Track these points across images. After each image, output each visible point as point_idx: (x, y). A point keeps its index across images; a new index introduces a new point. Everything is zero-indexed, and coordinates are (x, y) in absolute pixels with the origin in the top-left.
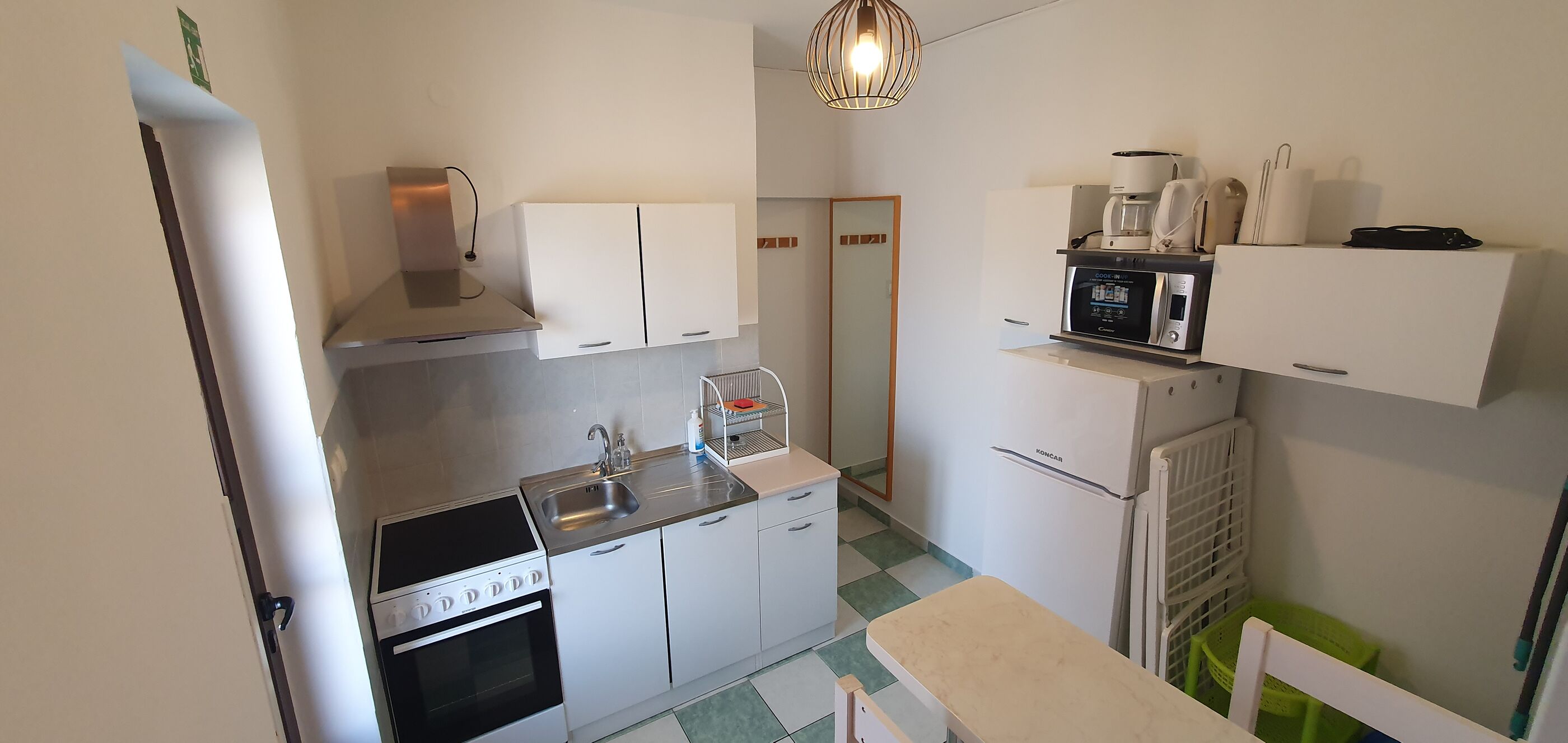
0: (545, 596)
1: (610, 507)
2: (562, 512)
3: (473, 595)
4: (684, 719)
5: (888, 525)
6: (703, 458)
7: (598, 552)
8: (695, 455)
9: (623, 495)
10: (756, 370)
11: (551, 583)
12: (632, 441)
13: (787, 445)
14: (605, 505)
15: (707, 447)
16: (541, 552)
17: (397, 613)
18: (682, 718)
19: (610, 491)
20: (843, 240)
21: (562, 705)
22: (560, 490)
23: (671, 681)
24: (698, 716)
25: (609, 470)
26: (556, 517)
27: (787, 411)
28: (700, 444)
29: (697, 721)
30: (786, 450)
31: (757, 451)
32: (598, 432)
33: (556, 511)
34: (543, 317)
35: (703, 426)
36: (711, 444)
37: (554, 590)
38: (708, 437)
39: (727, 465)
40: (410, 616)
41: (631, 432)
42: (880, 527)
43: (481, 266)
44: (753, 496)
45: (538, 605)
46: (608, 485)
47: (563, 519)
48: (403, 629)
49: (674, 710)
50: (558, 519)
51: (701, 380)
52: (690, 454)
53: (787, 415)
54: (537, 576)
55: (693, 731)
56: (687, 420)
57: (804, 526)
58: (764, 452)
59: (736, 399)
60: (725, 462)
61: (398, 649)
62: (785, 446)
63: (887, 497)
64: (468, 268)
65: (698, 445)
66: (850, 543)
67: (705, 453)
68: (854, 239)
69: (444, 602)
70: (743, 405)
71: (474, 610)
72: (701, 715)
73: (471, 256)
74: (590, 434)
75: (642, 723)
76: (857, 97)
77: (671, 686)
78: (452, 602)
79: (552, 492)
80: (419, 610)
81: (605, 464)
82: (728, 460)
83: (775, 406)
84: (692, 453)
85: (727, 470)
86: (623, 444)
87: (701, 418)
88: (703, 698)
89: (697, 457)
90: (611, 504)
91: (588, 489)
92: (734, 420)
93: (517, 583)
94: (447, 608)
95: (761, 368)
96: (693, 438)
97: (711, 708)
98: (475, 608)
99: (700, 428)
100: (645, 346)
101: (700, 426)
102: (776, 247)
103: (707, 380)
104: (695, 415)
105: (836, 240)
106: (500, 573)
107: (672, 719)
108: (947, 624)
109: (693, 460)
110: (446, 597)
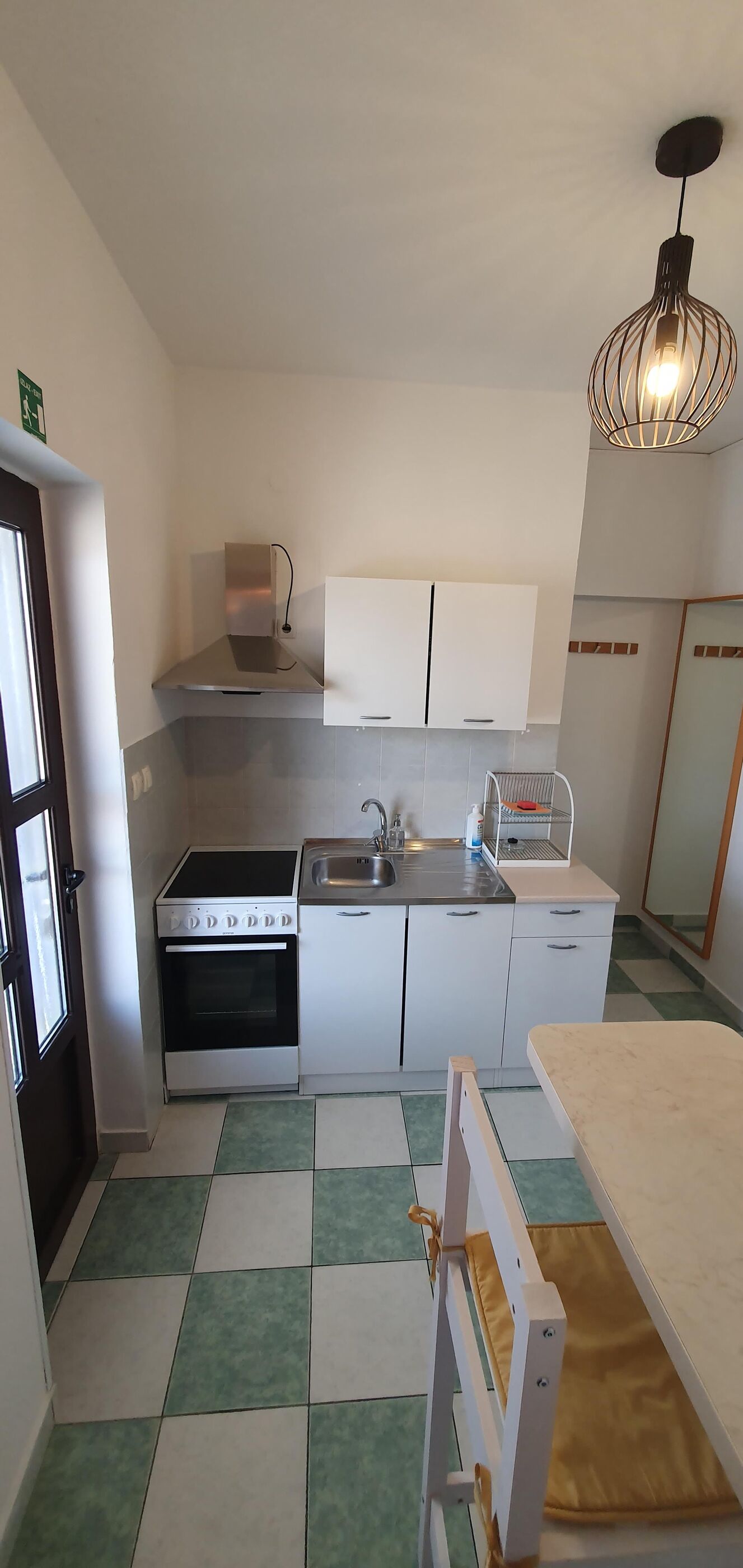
0: (292, 940)
1: (376, 882)
2: (331, 876)
3: (233, 921)
4: (407, 1106)
5: (701, 987)
6: (478, 855)
7: (344, 913)
8: (471, 851)
9: (389, 875)
10: (550, 774)
11: (299, 930)
12: (410, 825)
13: (569, 858)
14: (372, 879)
15: (484, 846)
16: (293, 898)
17: (173, 918)
18: (406, 1103)
19: (377, 866)
20: (698, 651)
21: (297, 1047)
22: (335, 855)
23: (401, 1064)
24: (421, 1108)
25: (382, 847)
26: (326, 879)
27: (573, 821)
28: (477, 841)
29: (419, 1112)
30: (566, 864)
31: (533, 857)
32: (373, 808)
33: (326, 874)
34: (332, 685)
35: (483, 823)
36: (490, 845)
37: (301, 937)
38: (486, 836)
39: (496, 865)
40: (182, 924)
41: (410, 816)
42: (691, 988)
43: (293, 638)
44: (512, 900)
45: (283, 946)
46: (376, 861)
47: (331, 883)
48: (177, 934)
49: (401, 1093)
50: (327, 881)
51: (487, 775)
52: (466, 849)
53: (572, 825)
54: (287, 920)
55: (412, 1119)
56: (468, 814)
57: (567, 946)
58: (540, 859)
59: (521, 799)
60: (495, 861)
61: (170, 949)
62: (566, 859)
63: (704, 954)
64: (284, 640)
65: (474, 841)
66: (645, 994)
67: (481, 851)
68: (713, 651)
69: (209, 919)
70: (526, 807)
71: (233, 935)
72: (425, 1107)
73: (287, 628)
74: (363, 806)
75: (369, 1094)
76: (627, 426)
77: (401, 1070)
78: (215, 923)
79: (326, 856)
80: (189, 920)
81: (378, 840)
82: (498, 860)
83: (560, 815)
84: (469, 849)
85: (495, 869)
86: (399, 825)
87: (483, 815)
88: (432, 1093)
89: (472, 853)
90: (376, 879)
91: (359, 860)
92: (511, 819)
93: (269, 921)
94: (211, 925)
95: (556, 773)
96: (471, 834)
97: (436, 1105)
98: (233, 933)
99: (479, 824)
100: (423, 725)
101: (479, 822)
102: (610, 653)
103: (493, 776)
104: (476, 810)
105: (688, 649)
106: (256, 908)
107: (396, 1100)
108: (633, 1055)
109: (469, 854)
110: (211, 916)
